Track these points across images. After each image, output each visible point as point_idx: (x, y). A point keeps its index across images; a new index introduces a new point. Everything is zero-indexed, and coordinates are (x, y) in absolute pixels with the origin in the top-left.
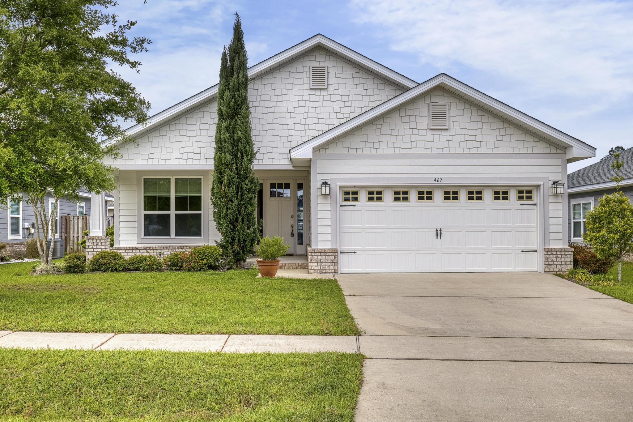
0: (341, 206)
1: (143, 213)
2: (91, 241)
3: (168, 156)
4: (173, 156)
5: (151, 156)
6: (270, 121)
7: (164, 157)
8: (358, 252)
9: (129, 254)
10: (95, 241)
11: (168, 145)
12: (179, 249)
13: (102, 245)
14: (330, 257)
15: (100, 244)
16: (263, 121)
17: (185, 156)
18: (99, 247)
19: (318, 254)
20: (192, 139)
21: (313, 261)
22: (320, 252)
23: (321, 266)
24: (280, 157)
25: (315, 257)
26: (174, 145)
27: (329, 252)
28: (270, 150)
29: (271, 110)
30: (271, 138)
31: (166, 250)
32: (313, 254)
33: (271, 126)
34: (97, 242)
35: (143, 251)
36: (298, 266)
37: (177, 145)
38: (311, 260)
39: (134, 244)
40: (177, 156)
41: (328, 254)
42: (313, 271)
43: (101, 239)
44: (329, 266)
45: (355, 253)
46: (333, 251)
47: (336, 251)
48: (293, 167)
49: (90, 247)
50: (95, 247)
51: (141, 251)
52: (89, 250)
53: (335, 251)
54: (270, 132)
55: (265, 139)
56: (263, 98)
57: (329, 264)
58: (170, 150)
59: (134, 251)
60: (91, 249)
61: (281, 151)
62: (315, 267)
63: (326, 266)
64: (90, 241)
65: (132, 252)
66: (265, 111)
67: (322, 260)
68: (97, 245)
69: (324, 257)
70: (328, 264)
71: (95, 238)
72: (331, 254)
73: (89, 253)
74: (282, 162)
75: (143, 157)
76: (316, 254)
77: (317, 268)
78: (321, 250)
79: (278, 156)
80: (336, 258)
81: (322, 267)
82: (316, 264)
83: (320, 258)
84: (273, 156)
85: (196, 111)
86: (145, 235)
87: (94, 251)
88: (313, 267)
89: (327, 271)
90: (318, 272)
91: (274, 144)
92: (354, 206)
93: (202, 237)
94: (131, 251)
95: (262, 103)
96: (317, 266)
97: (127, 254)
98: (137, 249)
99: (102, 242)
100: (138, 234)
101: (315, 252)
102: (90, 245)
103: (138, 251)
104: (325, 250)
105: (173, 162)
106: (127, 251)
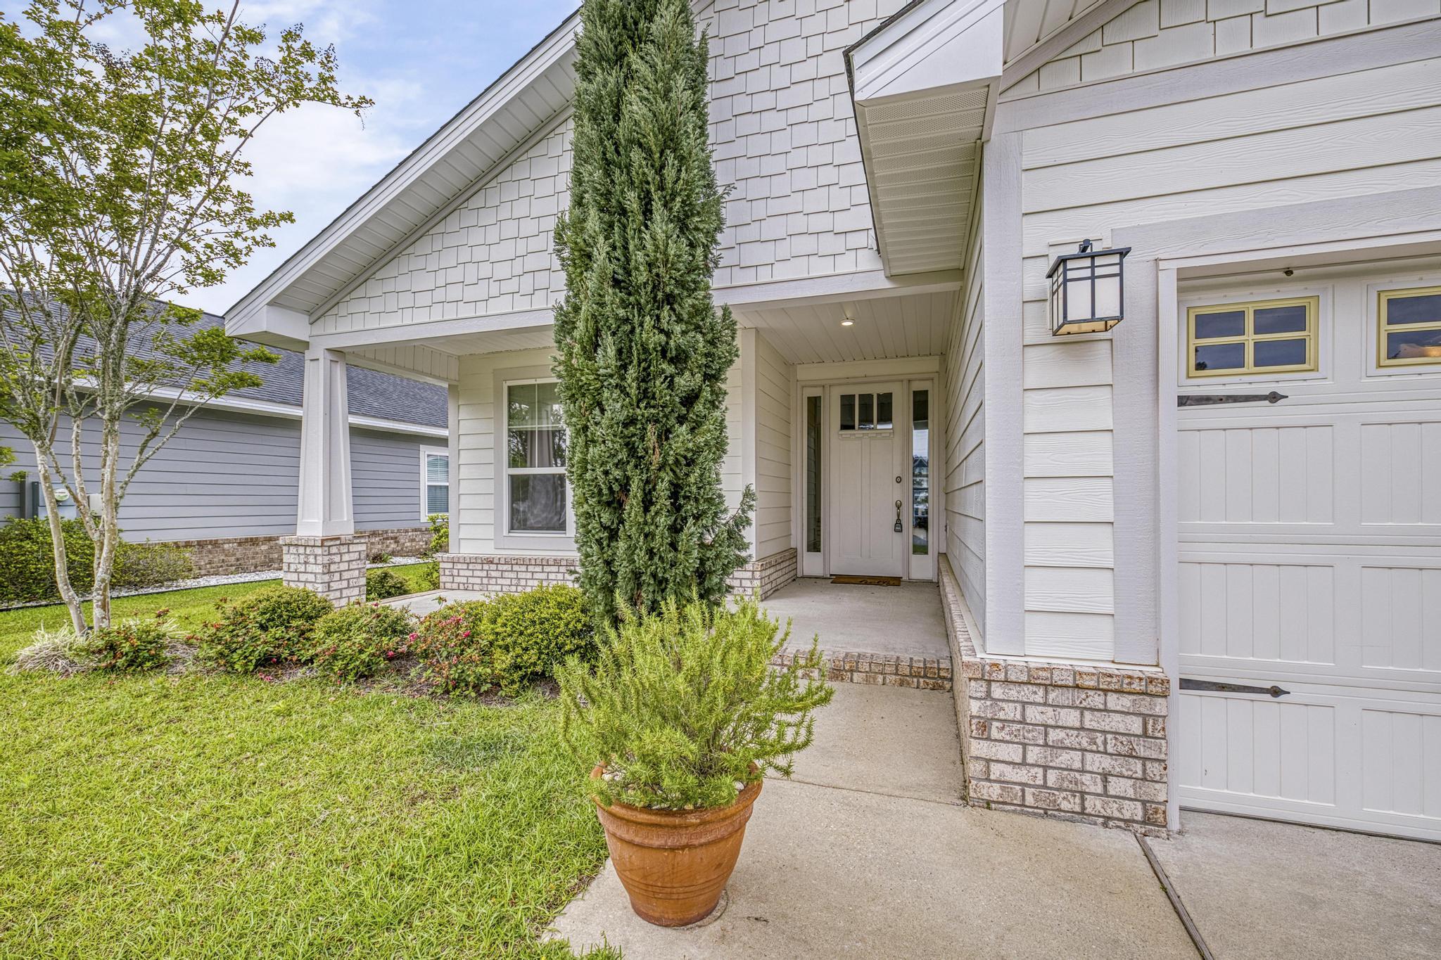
0: (1183, 401)
1: (508, 471)
2: (295, 550)
3: (480, 292)
4: (495, 289)
6: (800, 115)
7: (471, 294)
8: (1297, 693)
9: (475, 573)
10: (301, 550)
11: (480, 254)
14: (1115, 723)
15: (313, 561)
16: (773, 121)
17: (526, 283)
19: (1026, 693)
21: (995, 734)
22: (1041, 680)
23: (1046, 768)
24: (837, 244)
25: (1011, 712)
26: (498, 252)
27: (1105, 691)
28: (799, 223)
29: (800, 72)
30: (805, 179)
31: (555, 569)
32: (997, 692)
33: (805, 134)
34: (304, 552)
35: (505, 567)
36: (911, 675)
38: (984, 726)
39: (488, 550)
40: (506, 287)
41: (1097, 700)
42: (994, 791)
44: (1105, 776)
45: (1276, 692)
46: (1136, 686)
47: (1154, 689)
48: (891, 277)
49: (293, 568)
50: (303, 568)
51: (500, 567)
52: (289, 576)
53: (1152, 688)
54: (797, 158)
55: (780, 186)
56: (774, 32)
57: (1106, 763)
58: (485, 270)
59: (486, 567)
60: (294, 575)
61: (842, 222)
62: (1009, 768)
63: (1082, 771)
64: (293, 550)
65: (482, 570)
66: (781, 77)
67: (1054, 735)
68: (305, 562)
69: (1071, 718)
70: (1096, 762)
71: (304, 543)
72: (1113, 701)
74: (846, 264)
75: (420, 299)
76: (1013, 693)
77: (1021, 775)
78: (1051, 670)
79: (830, 244)
80: (1153, 727)
81: (1052, 777)
82: (1014, 753)
83: (1040, 719)
84: (806, 244)
86: (512, 528)
88: (996, 770)
89: (1093, 804)
90: (1030, 800)
91: (815, 201)
92: (1274, 397)
95: (769, 55)
96: (1024, 763)
97: (471, 573)
98: (492, 562)
100: (497, 525)
101: (1006, 681)
102: (292, 561)
103: (493, 567)
104: (1077, 674)
105: (496, 306)
106: (471, 566)
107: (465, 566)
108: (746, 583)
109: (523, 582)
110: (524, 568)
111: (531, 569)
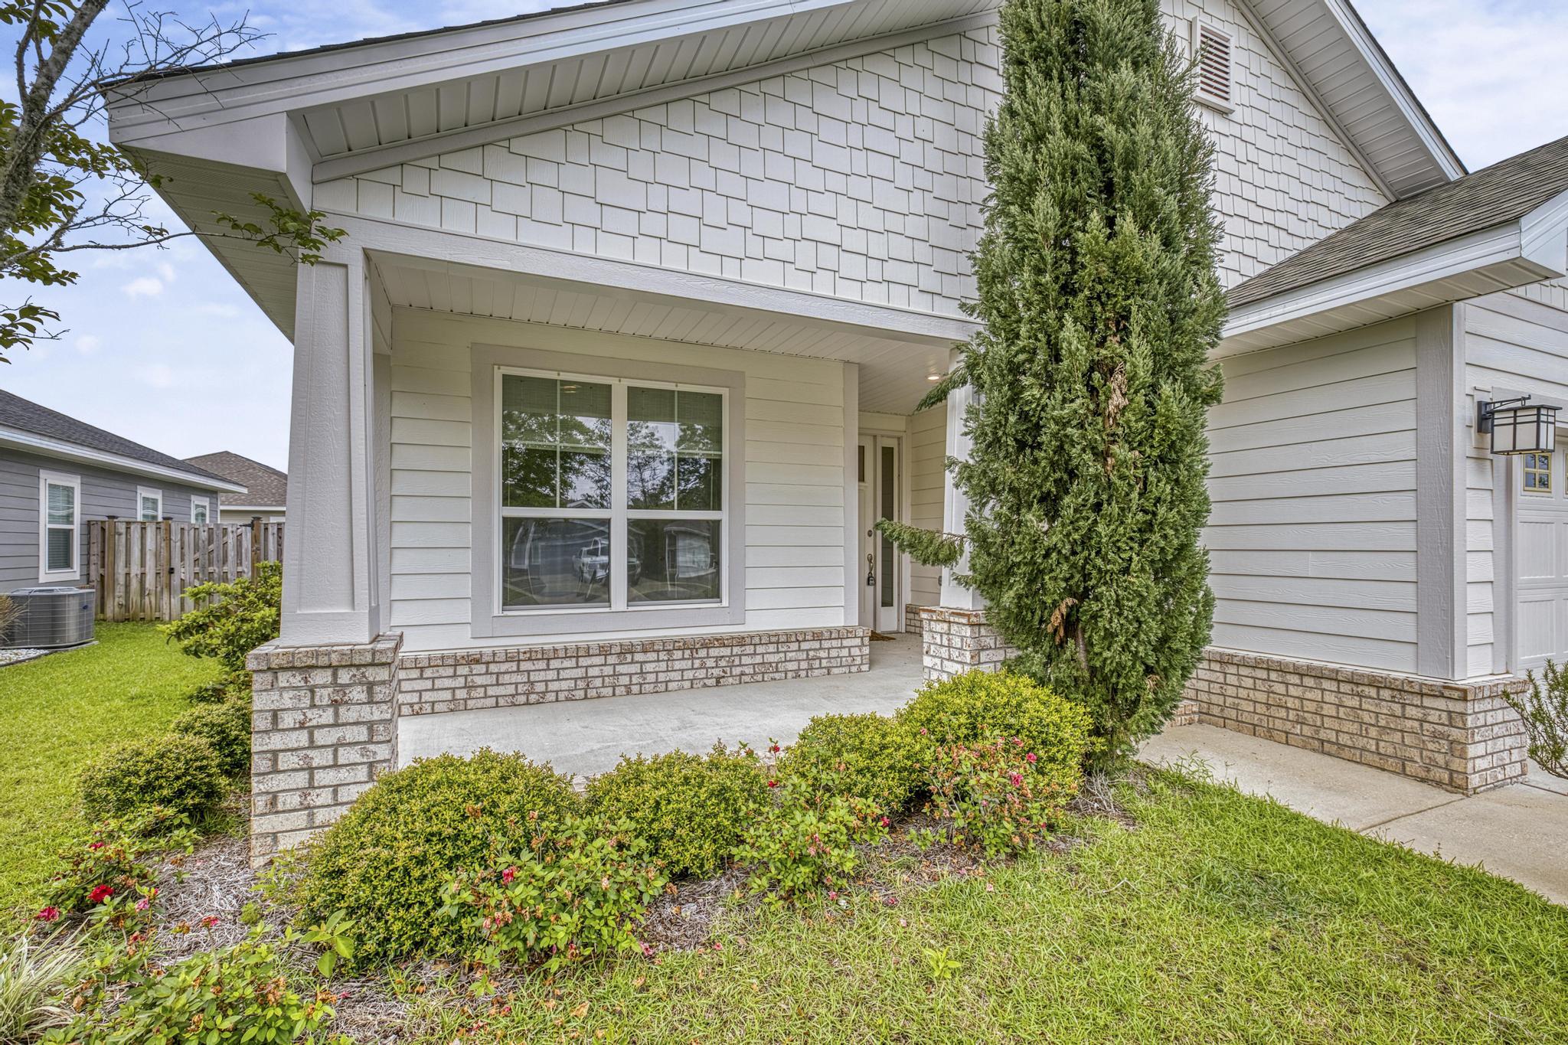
1: (500, 512)
2: (297, 680)
3: (731, 242)
4: (755, 247)
5: (653, 224)
9: (438, 683)
10: (321, 677)
11: (731, 185)
12: (645, 652)
13: (371, 702)
15: (363, 697)
17: (805, 254)
18: (348, 714)
19: (1486, 704)
20: (836, 182)
23: (1493, 754)
25: (1481, 720)
26: (761, 194)
31: (599, 660)
32: (1477, 707)
34: (335, 683)
35: (504, 667)
37: (775, 196)
38: (1473, 733)
39: (462, 641)
40: (774, 249)
42: (1476, 780)
43: (372, 665)
49: (288, 720)
50: (328, 717)
51: (493, 668)
52: (276, 741)
58: (740, 213)
59: (463, 670)
60: (294, 735)
64: (284, 679)
65: (455, 676)
68: (335, 704)
71: (323, 661)
73: (275, 761)
75: (614, 220)
76: (1483, 706)
77: (1485, 764)
81: (1495, 759)
82: (1482, 749)
83: (1490, 721)
85: (850, 64)
86: (508, 602)
87: (312, 745)
88: (1477, 763)
89: (1508, 771)
90: (1488, 780)
93: (725, 603)
94: (450, 671)
96: (1486, 755)
97: (428, 684)
98: (477, 662)
99: (370, 686)
100: (479, 601)
102: (289, 704)
103: (482, 668)
105: (758, 273)
106: (428, 673)
107: (415, 674)
108: (855, 651)
109: (540, 687)
110: (542, 665)
111: (554, 664)
